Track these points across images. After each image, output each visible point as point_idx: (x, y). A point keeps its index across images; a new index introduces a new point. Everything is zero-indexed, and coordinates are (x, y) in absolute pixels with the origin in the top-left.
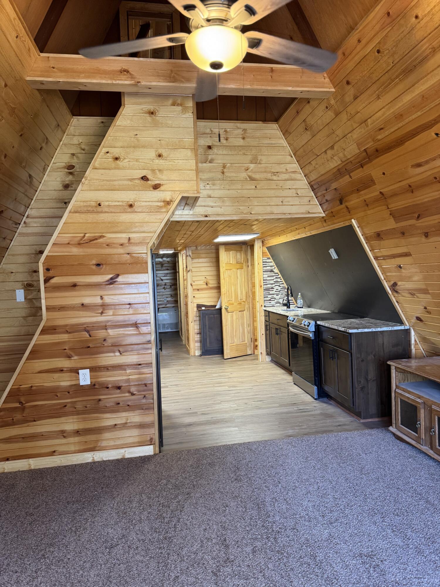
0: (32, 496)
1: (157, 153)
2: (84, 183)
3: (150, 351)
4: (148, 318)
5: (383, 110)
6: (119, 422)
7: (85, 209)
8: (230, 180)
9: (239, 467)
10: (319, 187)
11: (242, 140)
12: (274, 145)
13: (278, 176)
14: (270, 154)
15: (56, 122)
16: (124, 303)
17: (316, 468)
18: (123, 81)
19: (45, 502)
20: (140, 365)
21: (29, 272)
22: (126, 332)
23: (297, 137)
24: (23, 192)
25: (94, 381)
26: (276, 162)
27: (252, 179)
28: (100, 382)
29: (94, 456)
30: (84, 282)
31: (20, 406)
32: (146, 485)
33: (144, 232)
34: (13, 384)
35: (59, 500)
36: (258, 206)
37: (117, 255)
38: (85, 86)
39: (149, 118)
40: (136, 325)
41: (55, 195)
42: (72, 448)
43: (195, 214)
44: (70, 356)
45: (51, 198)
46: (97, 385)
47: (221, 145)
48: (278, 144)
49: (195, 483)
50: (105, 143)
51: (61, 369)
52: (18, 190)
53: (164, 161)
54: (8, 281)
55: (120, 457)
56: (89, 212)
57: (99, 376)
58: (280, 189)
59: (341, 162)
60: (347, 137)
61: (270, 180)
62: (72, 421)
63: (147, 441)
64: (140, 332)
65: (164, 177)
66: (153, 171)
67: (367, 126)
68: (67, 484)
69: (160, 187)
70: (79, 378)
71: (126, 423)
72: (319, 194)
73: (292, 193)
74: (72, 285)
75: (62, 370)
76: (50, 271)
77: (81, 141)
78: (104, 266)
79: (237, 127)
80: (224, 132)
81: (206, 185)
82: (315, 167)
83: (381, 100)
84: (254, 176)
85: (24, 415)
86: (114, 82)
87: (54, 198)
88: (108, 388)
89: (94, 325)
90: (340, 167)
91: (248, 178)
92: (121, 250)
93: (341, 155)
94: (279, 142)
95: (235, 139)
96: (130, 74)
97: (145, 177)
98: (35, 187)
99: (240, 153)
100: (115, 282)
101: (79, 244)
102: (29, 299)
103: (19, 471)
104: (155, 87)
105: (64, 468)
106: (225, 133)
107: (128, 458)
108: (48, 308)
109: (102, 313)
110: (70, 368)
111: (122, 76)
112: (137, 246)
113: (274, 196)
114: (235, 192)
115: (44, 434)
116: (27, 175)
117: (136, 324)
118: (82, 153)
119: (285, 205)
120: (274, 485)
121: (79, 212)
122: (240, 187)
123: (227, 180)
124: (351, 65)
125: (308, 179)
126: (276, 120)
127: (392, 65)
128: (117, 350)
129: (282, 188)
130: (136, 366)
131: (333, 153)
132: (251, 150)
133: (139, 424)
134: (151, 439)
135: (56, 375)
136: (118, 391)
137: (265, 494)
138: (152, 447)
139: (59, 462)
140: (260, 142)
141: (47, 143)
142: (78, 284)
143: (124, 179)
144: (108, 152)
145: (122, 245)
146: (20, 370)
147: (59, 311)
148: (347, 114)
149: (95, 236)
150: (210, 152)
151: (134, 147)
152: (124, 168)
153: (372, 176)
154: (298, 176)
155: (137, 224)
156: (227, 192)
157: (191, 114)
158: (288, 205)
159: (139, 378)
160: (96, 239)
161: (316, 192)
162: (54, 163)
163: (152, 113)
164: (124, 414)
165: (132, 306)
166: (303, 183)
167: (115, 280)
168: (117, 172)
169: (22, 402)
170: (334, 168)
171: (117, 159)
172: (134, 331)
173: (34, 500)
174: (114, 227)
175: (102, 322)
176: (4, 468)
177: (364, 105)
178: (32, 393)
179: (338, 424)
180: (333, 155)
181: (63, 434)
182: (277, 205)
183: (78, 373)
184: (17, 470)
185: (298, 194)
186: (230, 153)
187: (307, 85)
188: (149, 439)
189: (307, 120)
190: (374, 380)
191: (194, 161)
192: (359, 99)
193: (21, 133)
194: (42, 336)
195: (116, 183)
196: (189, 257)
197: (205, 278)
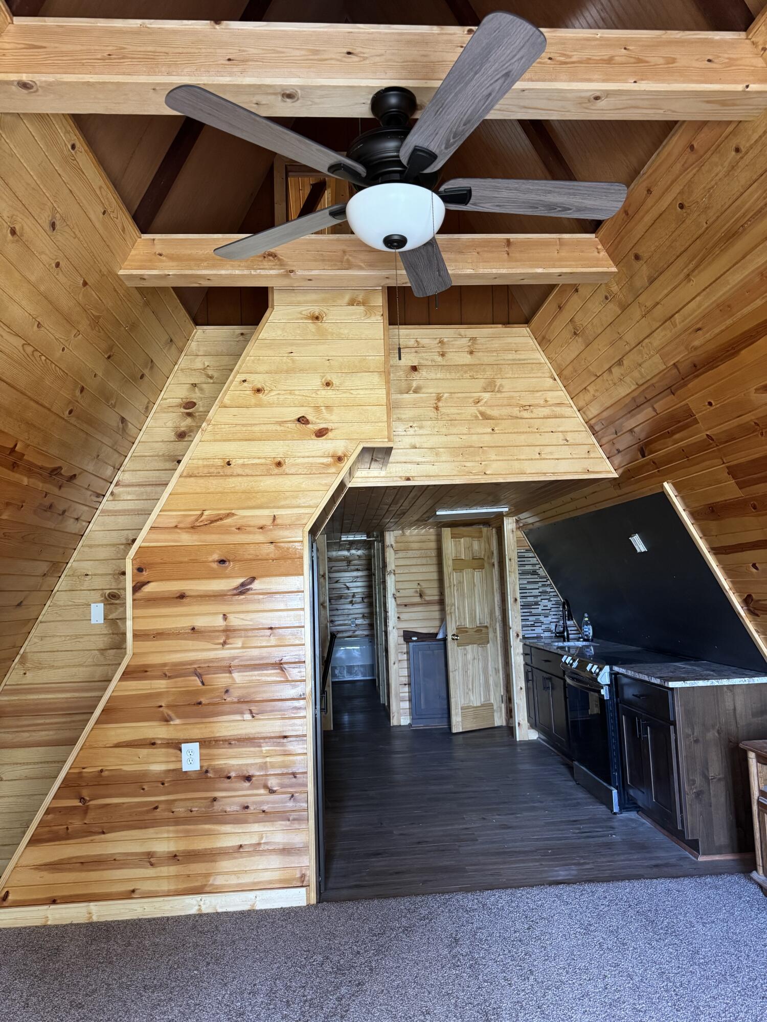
0: (86, 971)
1: (324, 379)
2: (206, 429)
3: (302, 713)
4: (301, 653)
5: (698, 298)
6: (246, 841)
7: (206, 471)
8: (450, 419)
9: (458, 937)
10: (603, 429)
11: (469, 356)
12: (523, 362)
13: (532, 412)
14: (516, 376)
15: (168, 337)
16: (261, 627)
17: (605, 946)
18: (266, 271)
19: (106, 984)
20: (285, 737)
21: (114, 575)
22: (264, 678)
23: (562, 347)
24: (110, 445)
25: (205, 764)
26: (527, 390)
27: (485, 417)
28: (217, 767)
29: (202, 903)
30: (197, 590)
31: (81, 804)
32: (286, 963)
33: (299, 507)
34: (72, 764)
35: (131, 981)
36: (497, 460)
37: (253, 545)
38: (209, 279)
39: (311, 326)
40: (280, 666)
41: (162, 448)
42: (165, 886)
43: (388, 475)
44: (168, 719)
45: (155, 454)
46: (211, 772)
47: (434, 364)
48: (530, 359)
49: (373, 964)
50: (240, 366)
51: (153, 741)
52: (103, 443)
53: (334, 393)
54: (79, 589)
55: (246, 908)
56: (211, 476)
57: (215, 755)
58: (535, 432)
59: (637, 386)
60: (644, 344)
61: (517, 418)
62: (166, 835)
63: (294, 879)
64: (287, 678)
65: (334, 417)
66: (317, 408)
67: (675, 326)
68: (149, 953)
69: (327, 433)
70: (181, 757)
71: (259, 844)
72: (604, 441)
73: (558, 438)
74: (178, 595)
75: (154, 744)
76: (144, 573)
77: (207, 364)
78: (231, 563)
79: (460, 335)
80: (438, 344)
81: (408, 428)
82: (594, 396)
83: (694, 284)
84: (489, 412)
85: (86, 822)
86: (253, 272)
87: (161, 454)
88: (229, 778)
89: (210, 665)
90: (635, 394)
91: (479, 415)
92: (260, 537)
93: (636, 374)
94: (532, 357)
95: (457, 354)
96: (279, 260)
97: (303, 418)
98: (131, 436)
99: (464, 375)
100: (248, 590)
101: (193, 527)
102: (112, 619)
103: (71, 924)
104: (318, 278)
105: (148, 923)
106: (440, 345)
107: (261, 911)
108: (136, 635)
109: (224, 643)
110: (168, 739)
111: (265, 263)
112: (287, 529)
113: (526, 444)
114: (458, 439)
115: (118, 858)
116: (118, 419)
117: (281, 664)
118: (209, 383)
119: (544, 459)
120: (521, 976)
121: (196, 476)
122: (465, 431)
123: (443, 419)
124: (639, 230)
125: (584, 416)
126: (527, 321)
127: (705, 226)
128: (247, 710)
129: (539, 431)
130: (278, 740)
131: (623, 372)
132: (484, 370)
133: (281, 847)
134: (303, 876)
135: (144, 752)
136: (247, 784)
137: (503, 994)
138: (303, 890)
139: (140, 910)
140: (499, 358)
141: (152, 368)
142: (187, 594)
143: (269, 422)
144: (244, 381)
145: (261, 528)
146: (85, 741)
147: (154, 641)
148: (640, 307)
149: (219, 515)
150: (416, 375)
151: (287, 372)
152: (270, 405)
153: (690, 409)
154: (567, 411)
155: (287, 494)
156: (444, 439)
157: (380, 318)
158: (550, 459)
159: (283, 761)
160: (221, 519)
161: (599, 437)
162: (162, 399)
163: (317, 318)
164: (256, 827)
165: (275, 631)
166: (574, 422)
167: (248, 587)
168: (258, 411)
169: (83, 798)
170: (624, 397)
171: (259, 391)
172: (277, 677)
173: (88, 979)
174: (249, 498)
175: (223, 659)
176: (47, 917)
177: (666, 292)
178: (101, 783)
179: (653, 862)
180: (622, 375)
181: (150, 859)
182: (532, 459)
183: (180, 750)
184: (68, 922)
185: (568, 441)
186: (448, 376)
187: (568, 263)
188: (298, 875)
189: (576, 319)
190: (719, 780)
191: (384, 392)
192: (656, 284)
193: (109, 354)
194: (124, 683)
195: (256, 429)
196: (391, 548)
197: (419, 584)
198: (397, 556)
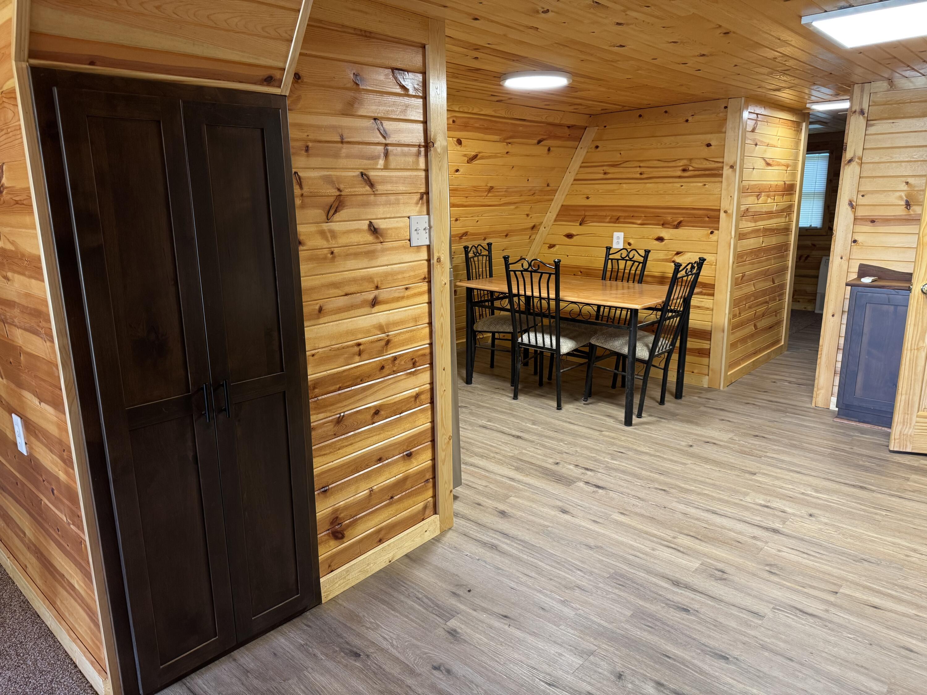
196: (859, 116)
197: (907, 183)
198: (871, 130)
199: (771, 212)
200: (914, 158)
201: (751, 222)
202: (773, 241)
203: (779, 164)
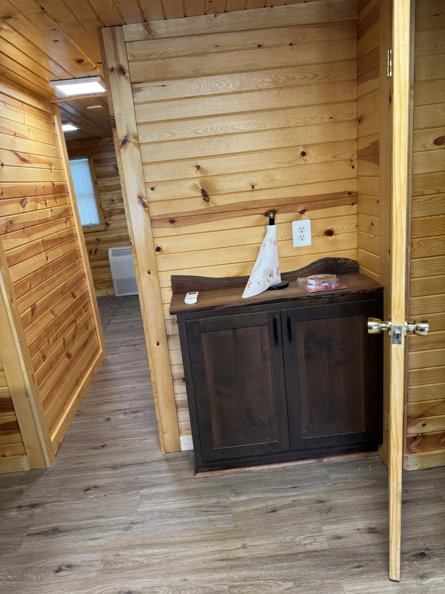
196: (119, 76)
197: (198, 167)
198: (140, 96)
199: (46, 221)
200: (198, 133)
201: (22, 237)
202: (59, 252)
203: (39, 162)
